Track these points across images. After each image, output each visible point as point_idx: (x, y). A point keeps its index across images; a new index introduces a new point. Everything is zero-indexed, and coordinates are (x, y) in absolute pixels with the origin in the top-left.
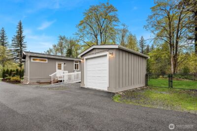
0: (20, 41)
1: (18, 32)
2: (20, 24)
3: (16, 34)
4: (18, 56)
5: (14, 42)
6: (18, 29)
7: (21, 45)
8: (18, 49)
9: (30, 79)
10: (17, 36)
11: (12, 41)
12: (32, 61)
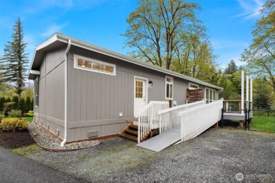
0: (19, 52)
1: (15, 37)
2: (19, 24)
3: (12, 40)
4: (15, 76)
5: (8, 52)
6: (15, 32)
7: (20, 58)
8: (14, 65)
9: (70, 129)
10: (13, 44)
11: (5, 50)
12: (76, 66)
